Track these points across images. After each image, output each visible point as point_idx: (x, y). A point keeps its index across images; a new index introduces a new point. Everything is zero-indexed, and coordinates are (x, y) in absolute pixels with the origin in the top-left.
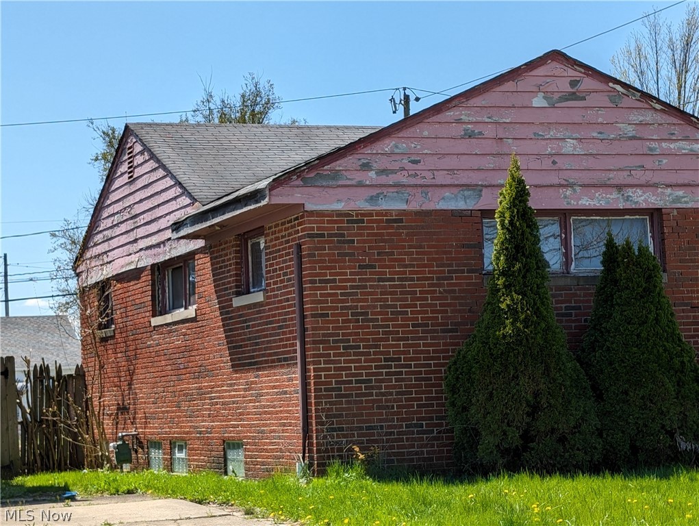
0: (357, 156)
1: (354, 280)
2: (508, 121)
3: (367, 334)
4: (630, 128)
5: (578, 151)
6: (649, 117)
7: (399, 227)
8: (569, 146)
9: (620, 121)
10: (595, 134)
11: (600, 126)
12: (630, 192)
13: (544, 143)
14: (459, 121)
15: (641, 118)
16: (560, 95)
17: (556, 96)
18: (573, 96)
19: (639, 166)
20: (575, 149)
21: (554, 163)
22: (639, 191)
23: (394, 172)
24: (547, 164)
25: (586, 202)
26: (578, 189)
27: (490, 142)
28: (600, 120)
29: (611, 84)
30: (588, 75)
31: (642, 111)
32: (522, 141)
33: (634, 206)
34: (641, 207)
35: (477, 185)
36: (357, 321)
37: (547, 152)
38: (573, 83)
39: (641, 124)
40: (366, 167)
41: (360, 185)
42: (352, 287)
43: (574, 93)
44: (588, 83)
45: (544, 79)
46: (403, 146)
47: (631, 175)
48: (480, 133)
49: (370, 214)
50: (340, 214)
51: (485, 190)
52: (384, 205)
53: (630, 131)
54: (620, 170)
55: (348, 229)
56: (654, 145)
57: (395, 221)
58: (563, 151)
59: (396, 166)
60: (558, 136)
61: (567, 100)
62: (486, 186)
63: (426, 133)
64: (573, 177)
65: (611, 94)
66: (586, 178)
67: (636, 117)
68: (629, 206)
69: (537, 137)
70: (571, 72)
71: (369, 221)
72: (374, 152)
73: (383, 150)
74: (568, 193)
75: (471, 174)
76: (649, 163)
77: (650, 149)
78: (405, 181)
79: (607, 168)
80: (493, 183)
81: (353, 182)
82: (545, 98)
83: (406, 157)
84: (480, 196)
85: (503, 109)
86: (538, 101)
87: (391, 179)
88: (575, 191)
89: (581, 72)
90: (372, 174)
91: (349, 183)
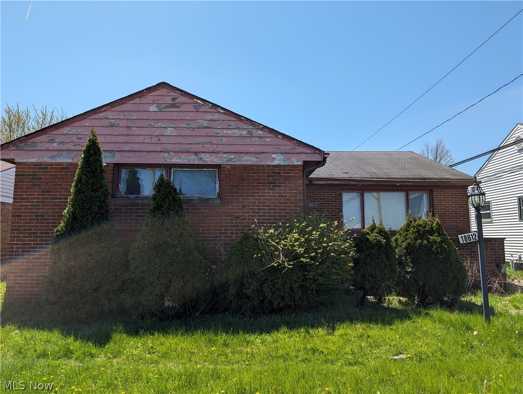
0: (48, 136)
1: (38, 198)
2: (134, 118)
3: (43, 226)
4: (205, 122)
5: (174, 134)
6: (216, 116)
7: (66, 172)
8: (169, 131)
9: (199, 118)
10: (184, 125)
11: (187, 121)
12: (202, 155)
13: (154, 129)
14: (106, 118)
15: (212, 117)
16: (166, 105)
17: (163, 106)
18: (173, 106)
19: (209, 142)
20: (172, 132)
21: (159, 140)
22: (208, 155)
23: (67, 143)
24: (155, 140)
25: (175, 160)
26: (172, 154)
27: (123, 129)
28: (188, 118)
29: (195, 100)
30: (182, 95)
31: (213, 114)
32: (141, 129)
33: (204, 163)
34: (208, 163)
35: (113, 151)
36: (38, 219)
37: (155, 134)
38: (173, 99)
39: (211, 120)
40: (52, 141)
41: (48, 150)
42: (37, 202)
43: (174, 104)
44: (182, 99)
45: (157, 97)
46: (74, 131)
47: (204, 147)
48: (118, 124)
49: (52, 165)
50: (35, 164)
51: (117, 153)
52: (59, 160)
53: (205, 124)
54: (197, 144)
55: (38, 172)
56: (218, 131)
57: (65, 168)
58: (165, 134)
59: (69, 140)
60: (163, 126)
61: (169, 107)
62: (118, 151)
63: (87, 124)
64: (169, 147)
65: (195, 105)
66: (177, 148)
67: (209, 117)
68: (201, 163)
69: (151, 127)
70: (172, 94)
71: (50, 168)
72: (58, 133)
73: (63, 132)
74: (166, 155)
75: (111, 145)
76: (214, 140)
77: (216, 133)
78: (73, 148)
79: (190, 143)
80: (123, 150)
81: (44, 149)
82: (156, 106)
83: (75, 136)
84: (114, 156)
85: (132, 112)
86: (153, 108)
87: (65, 147)
88: (170, 154)
89: (178, 93)
90: (55, 145)
91: (41, 149)
